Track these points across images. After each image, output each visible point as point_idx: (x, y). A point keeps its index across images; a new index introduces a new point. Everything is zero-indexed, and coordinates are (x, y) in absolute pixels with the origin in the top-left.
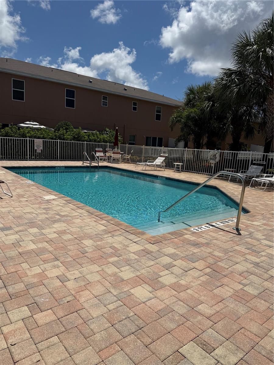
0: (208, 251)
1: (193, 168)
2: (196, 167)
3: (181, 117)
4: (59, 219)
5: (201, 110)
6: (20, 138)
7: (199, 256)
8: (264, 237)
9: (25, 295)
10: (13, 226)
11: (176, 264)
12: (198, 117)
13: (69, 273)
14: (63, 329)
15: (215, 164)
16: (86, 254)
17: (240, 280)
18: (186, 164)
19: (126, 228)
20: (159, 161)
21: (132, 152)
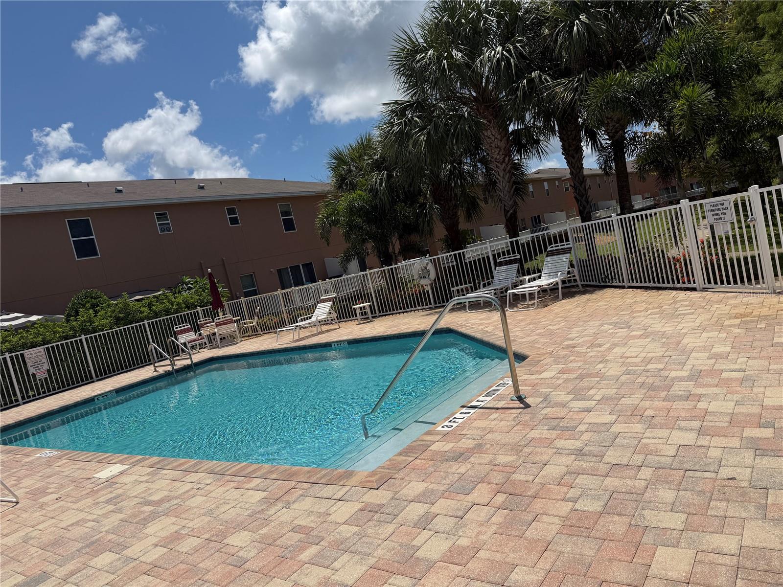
0: (485, 462)
3: (338, 214)
4: (152, 512)
5: (371, 191)
7: (473, 477)
10: (50, 568)
11: (437, 512)
12: (369, 205)
15: (431, 284)
16: (245, 566)
17: (563, 495)
18: (377, 301)
19: (309, 477)
20: (322, 311)
21: (257, 310)
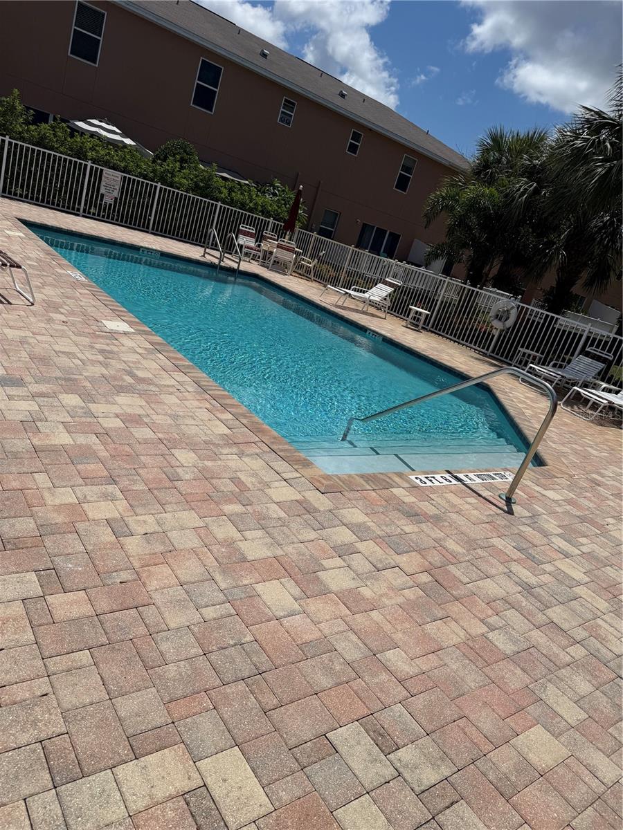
0: (434, 536)
1: (450, 327)
2: (458, 328)
3: (457, 201)
4: (131, 385)
5: (506, 196)
6: (71, 156)
7: (413, 543)
8: (560, 531)
9: (35, 546)
10: (28, 379)
11: (361, 550)
12: (494, 211)
13: (135, 517)
14: (104, 640)
15: (502, 331)
16: (176, 483)
17: (484, 616)
18: (437, 315)
19: (272, 443)
20: (379, 292)
21: (321, 254)
